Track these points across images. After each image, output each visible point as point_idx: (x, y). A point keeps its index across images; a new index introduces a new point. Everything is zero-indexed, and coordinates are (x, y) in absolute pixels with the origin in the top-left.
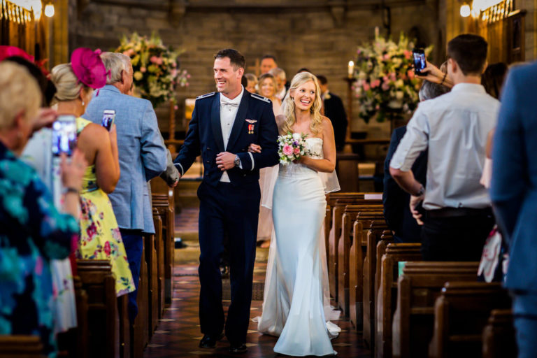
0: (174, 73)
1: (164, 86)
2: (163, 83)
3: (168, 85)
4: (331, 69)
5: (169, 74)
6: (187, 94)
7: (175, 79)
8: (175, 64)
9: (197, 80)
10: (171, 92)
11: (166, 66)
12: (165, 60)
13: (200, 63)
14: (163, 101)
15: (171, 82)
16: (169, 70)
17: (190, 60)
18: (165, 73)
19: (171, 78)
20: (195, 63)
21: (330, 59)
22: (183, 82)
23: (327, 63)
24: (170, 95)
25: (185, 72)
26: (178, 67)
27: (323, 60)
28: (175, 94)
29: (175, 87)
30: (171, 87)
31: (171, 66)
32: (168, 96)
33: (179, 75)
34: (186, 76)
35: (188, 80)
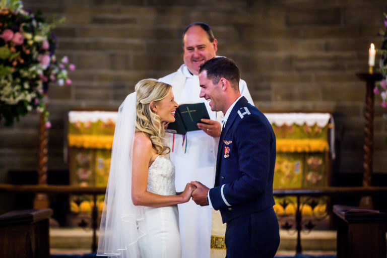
0: (46, 60)
1: (26, 86)
2: (24, 80)
3: (33, 83)
4: (335, 59)
5: (37, 62)
6: (72, 102)
7: (47, 72)
8: (46, 45)
9: (91, 78)
10: (39, 96)
11: (30, 48)
12: (29, 36)
13: (97, 47)
14: (25, 111)
15: (38, 78)
16: (35, 54)
17: (78, 40)
18: (29, 61)
19: (38, 70)
20: (87, 47)
21: (333, 41)
22: (63, 79)
23: (327, 48)
24: (37, 101)
25: (65, 60)
26: (51, 50)
27: (322, 42)
28: (46, 100)
29: (46, 86)
30: (40, 88)
31: (38, 46)
32: (33, 103)
33: (54, 63)
34: (67, 68)
35: (71, 76)
